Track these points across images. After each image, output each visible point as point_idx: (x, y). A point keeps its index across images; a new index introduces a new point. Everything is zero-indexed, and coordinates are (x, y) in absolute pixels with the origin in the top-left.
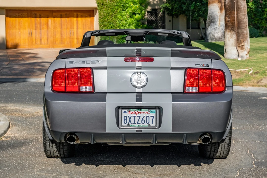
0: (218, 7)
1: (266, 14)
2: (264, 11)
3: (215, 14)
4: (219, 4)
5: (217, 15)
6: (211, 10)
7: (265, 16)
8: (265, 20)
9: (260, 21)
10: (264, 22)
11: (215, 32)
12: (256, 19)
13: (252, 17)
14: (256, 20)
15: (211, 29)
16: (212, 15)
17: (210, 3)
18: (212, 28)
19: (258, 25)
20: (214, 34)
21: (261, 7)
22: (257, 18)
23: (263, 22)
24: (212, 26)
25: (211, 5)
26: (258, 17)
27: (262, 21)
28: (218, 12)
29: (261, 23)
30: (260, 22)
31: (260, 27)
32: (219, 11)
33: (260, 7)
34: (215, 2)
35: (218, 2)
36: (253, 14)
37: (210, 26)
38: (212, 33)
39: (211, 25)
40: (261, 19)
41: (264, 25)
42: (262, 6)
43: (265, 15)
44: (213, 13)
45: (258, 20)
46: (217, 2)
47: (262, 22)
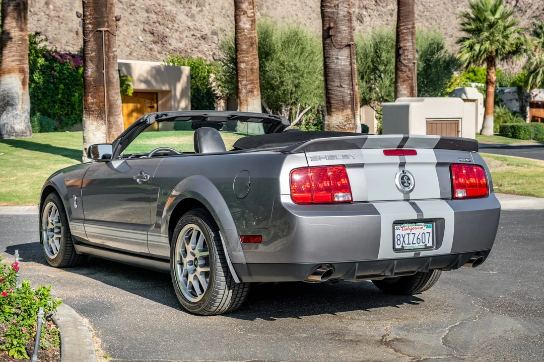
0: (19, 79)
1: (61, 94)
2: (58, 87)
3: (13, 91)
4: (20, 74)
5: (17, 94)
6: (6, 84)
7: (59, 97)
8: (60, 103)
9: (51, 105)
10: (58, 106)
11: (15, 121)
12: (45, 101)
13: (39, 98)
14: (45, 103)
15: (7, 116)
16: (8, 93)
17: (4, 72)
18: (9, 115)
19: (49, 111)
20: (13, 126)
21: (54, 82)
22: (46, 99)
23: (57, 107)
24: (9, 111)
25: (6, 76)
26: (49, 98)
27: (55, 105)
28: (18, 89)
29: (52, 108)
30: (51, 106)
31: (52, 114)
32: (22, 86)
33: (53, 81)
34: (13, 72)
35: (20, 72)
36: (41, 93)
37: (5, 112)
38: (10, 123)
39: (7, 110)
40: (53, 101)
41: (58, 111)
42: (55, 80)
43: (60, 95)
44: (10, 89)
45: (48, 103)
46: (17, 72)
47: (55, 106)
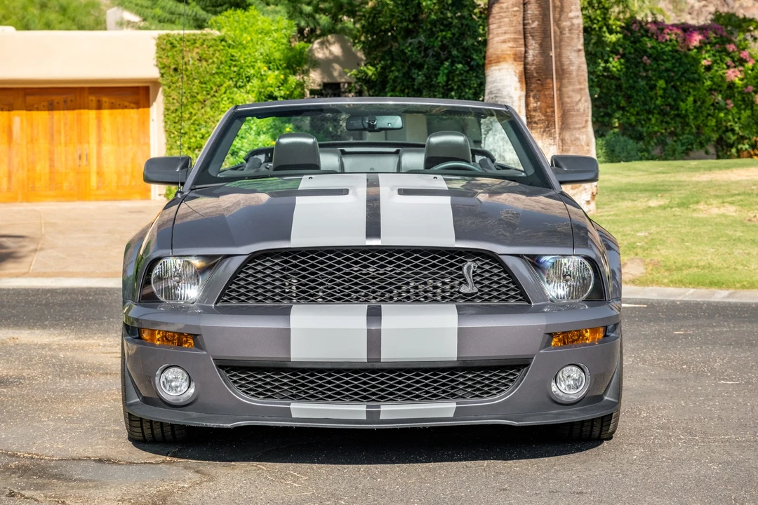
0: (513, 73)
1: (661, 96)
2: (655, 85)
3: (505, 93)
4: (516, 63)
5: (511, 97)
6: (494, 82)
7: (658, 102)
8: (659, 114)
9: (642, 117)
10: (657, 119)
11: (505, 147)
12: (632, 110)
13: (621, 105)
14: (633, 114)
15: (494, 139)
16: (496, 97)
17: (491, 61)
18: (497, 138)
19: (640, 128)
20: (503, 154)
21: (647, 76)
22: (634, 107)
23: (653, 121)
24: (496, 131)
25: (493, 68)
26: (638, 104)
27: (650, 116)
28: (513, 89)
29: (646, 123)
30: (644, 120)
31: (645, 134)
32: (519, 85)
33: (644, 74)
34: (505, 60)
35: (515, 60)
36: (624, 96)
37: (490, 132)
38: (498, 150)
39: (494, 129)
40: (646, 110)
41: (656, 129)
42: (650, 73)
43: (659, 98)
44: (499, 90)
45: (638, 114)
46: (510, 61)
47: (650, 120)
